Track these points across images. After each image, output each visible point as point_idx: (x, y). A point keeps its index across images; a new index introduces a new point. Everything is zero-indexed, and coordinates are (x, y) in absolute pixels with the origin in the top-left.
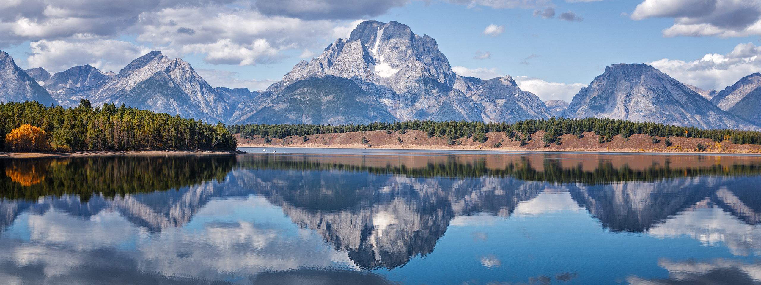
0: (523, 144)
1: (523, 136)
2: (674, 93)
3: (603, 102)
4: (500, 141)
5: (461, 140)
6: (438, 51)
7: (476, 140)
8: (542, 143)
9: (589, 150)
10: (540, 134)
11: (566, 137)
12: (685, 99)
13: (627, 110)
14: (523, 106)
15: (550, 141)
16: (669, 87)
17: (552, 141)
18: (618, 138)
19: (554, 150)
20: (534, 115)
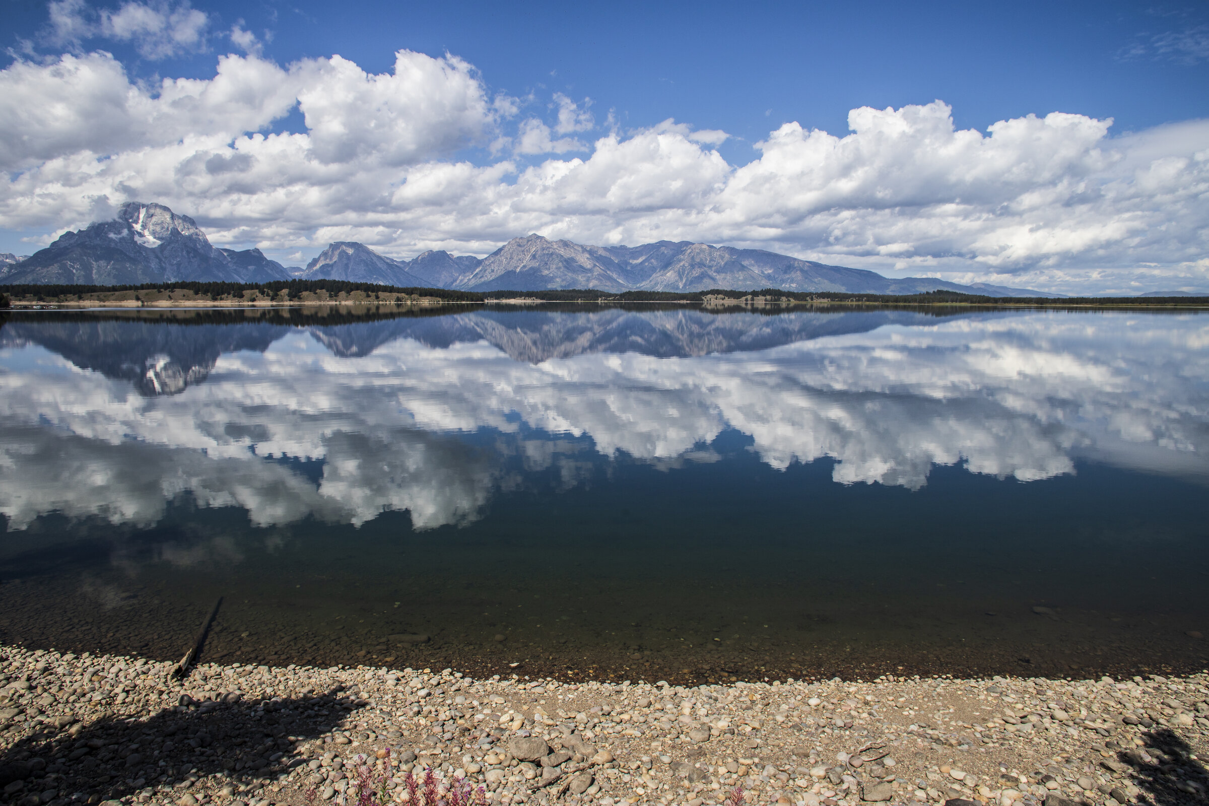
0: (272, 299)
1: (271, 293)
2: (378, 263)
3: (329, 269)
4: (255, 296)
5: (223, 296)
7: (234, 296)
8: (287, 297)
9: (322, 303)
10: (285, 291)
11: (305, 294)
12: (385, 267)
13: (346, 275)
14: (269, 271)
15: (292, 297)
16: (375, 259)
17: (294, 296)
18: (343, 294)
19: (295, 303)
20: (278, 277)
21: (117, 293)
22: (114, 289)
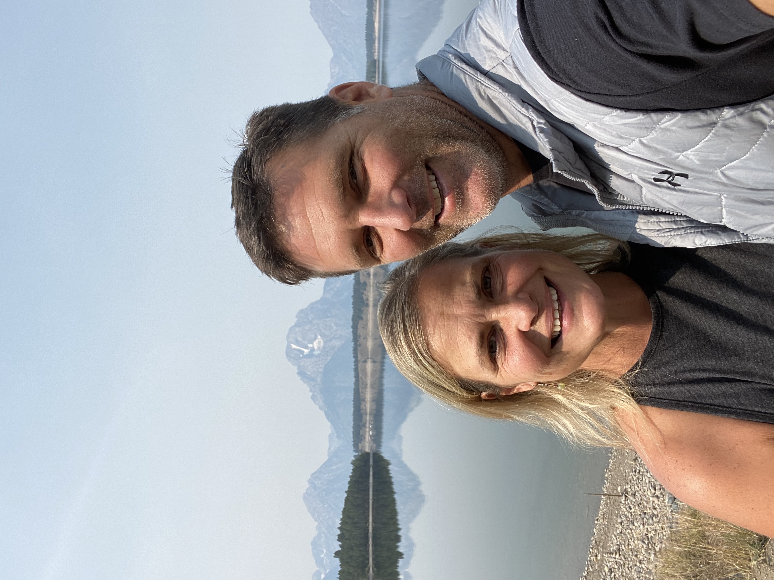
4: (365, 273)
5: (365, 298)
6: (307, 309)
7: (365, 289)
21: (360, 375)
22: (357, 377)
